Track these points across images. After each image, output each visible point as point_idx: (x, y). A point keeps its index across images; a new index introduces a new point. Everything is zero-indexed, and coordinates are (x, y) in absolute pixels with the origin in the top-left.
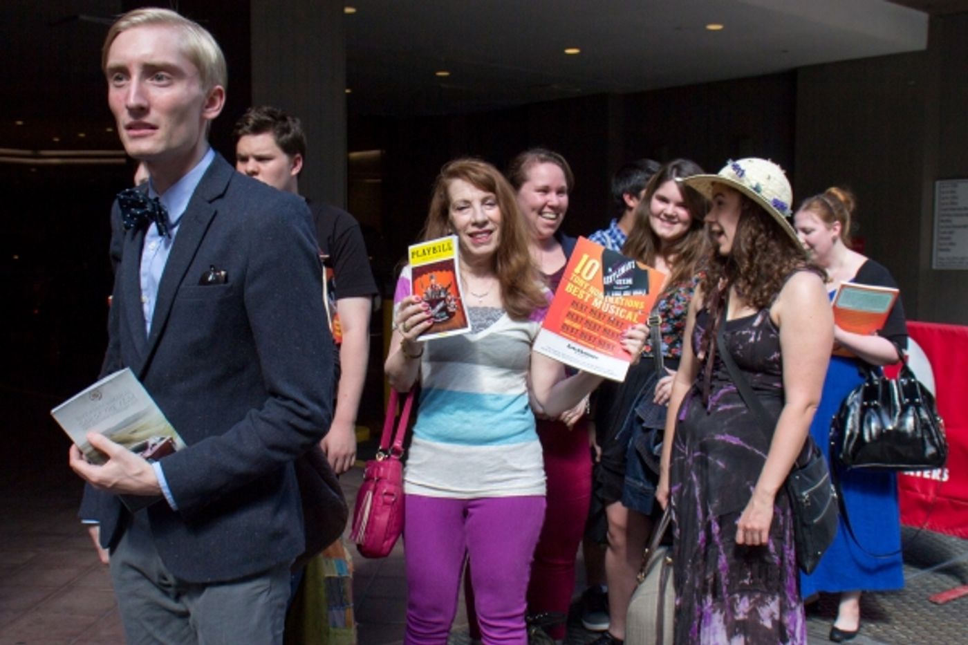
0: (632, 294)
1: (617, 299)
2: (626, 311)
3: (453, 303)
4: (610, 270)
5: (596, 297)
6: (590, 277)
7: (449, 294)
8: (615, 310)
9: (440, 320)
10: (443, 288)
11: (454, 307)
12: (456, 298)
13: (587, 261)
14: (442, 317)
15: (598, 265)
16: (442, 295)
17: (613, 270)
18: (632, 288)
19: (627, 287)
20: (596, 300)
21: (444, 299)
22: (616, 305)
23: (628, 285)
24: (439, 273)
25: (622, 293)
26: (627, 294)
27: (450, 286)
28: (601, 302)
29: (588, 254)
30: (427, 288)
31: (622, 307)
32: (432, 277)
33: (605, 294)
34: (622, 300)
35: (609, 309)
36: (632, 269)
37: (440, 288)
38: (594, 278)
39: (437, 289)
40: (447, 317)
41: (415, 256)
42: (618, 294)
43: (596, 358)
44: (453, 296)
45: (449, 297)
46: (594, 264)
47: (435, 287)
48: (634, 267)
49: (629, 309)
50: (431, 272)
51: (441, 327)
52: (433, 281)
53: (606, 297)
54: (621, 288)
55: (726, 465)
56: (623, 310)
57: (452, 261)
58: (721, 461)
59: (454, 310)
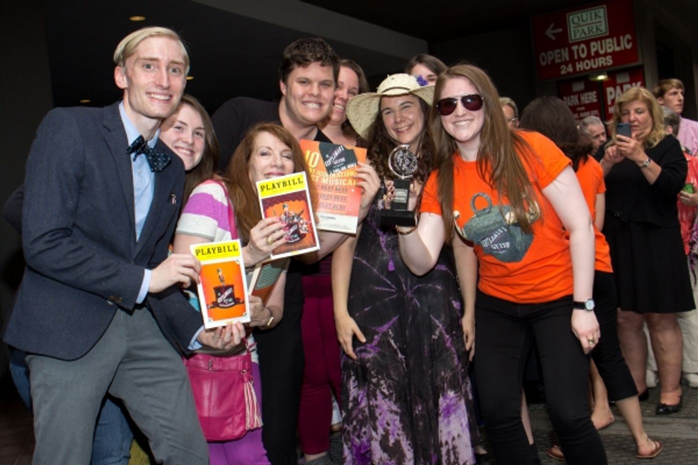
0: (347, 168)
1: (338, 174)
2: (346, 180)
3: (305, 226)
4: (327, 156)
5: (323, 177)
6: (315, 165)
7: (302, 219)
8: (339, 181)
9: (293, 241)
10: (296, 214)
11: (306, 229)
12: (307, 222)
13: (311, 153)
14: (294, 239)
15: (318, 155)
16: (296, 220)
17: (330, 155)
18: (346, 164)
19: (343, 164)
20: (324, 179)
21: (297, 223)
22: (338, 178)
23: (343, 162)
24: (291, 202)
25: (340, 169)
26: (344, 168)
27: (302, 212)
28: (327, 179)
29: (309, 150)
30: (280, 215)
31: (343, 178)
32: (284, 206)
33: (329, 173)
34: (342, 173)
35: (335, 182)
36: (342, 151)
37: (293, 214)
38: (317, 165)
39: (290, 215)
40: (298, 239)
41: (265, 190)
42: (337, 170)
43: (335, 218)
44: (305, 220)
45: (301, 222)
46: (315, 156)
47: (289, 213)
48: (343, 149)
49: (348, 178)
50: (283, 202)
51: (293, 247)
52: (286, 209)
53: (330, 174)
54: (338, 166)
55: (442, 287)
56: (344, 180)
57: (304, 192)
58: (439, 285)
59: (305, 232)
